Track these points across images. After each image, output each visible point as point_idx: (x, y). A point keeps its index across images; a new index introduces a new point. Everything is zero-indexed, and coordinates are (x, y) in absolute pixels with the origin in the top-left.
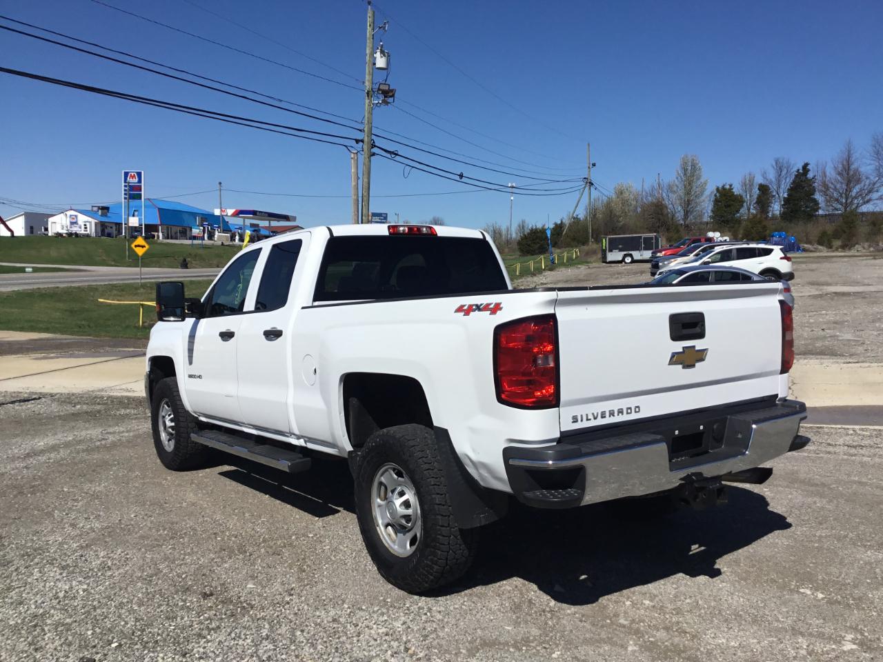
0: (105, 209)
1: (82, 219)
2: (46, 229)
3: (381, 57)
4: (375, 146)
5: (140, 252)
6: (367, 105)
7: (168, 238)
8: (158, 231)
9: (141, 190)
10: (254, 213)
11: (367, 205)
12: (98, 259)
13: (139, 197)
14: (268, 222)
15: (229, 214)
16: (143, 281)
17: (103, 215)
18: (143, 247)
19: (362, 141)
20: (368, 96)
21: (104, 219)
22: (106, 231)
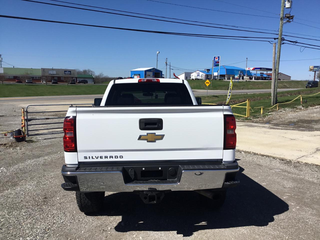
0: (208, 70)
1: (201, 74)
2: (190, 78)
3: (288, 3)
4: (284, 40)
5: (207, 85)
6: (280, 24)
7: (229, 79)
8: (225, 77)
9: (219, 63)
10: (261, 69)
11: (278, 64)
12: (202, 87)
13: (218, 65)
14: (266, 72)
15: (251, 70)
16: (208, 95)
17: (208, 72)
18: (208, 83)
19: (278, 39)
20: (281, 20)
21: (208, 74)
22: (208, 78)
